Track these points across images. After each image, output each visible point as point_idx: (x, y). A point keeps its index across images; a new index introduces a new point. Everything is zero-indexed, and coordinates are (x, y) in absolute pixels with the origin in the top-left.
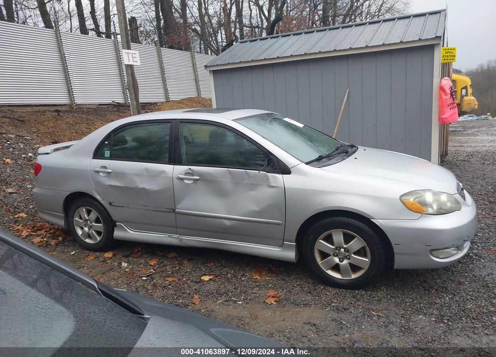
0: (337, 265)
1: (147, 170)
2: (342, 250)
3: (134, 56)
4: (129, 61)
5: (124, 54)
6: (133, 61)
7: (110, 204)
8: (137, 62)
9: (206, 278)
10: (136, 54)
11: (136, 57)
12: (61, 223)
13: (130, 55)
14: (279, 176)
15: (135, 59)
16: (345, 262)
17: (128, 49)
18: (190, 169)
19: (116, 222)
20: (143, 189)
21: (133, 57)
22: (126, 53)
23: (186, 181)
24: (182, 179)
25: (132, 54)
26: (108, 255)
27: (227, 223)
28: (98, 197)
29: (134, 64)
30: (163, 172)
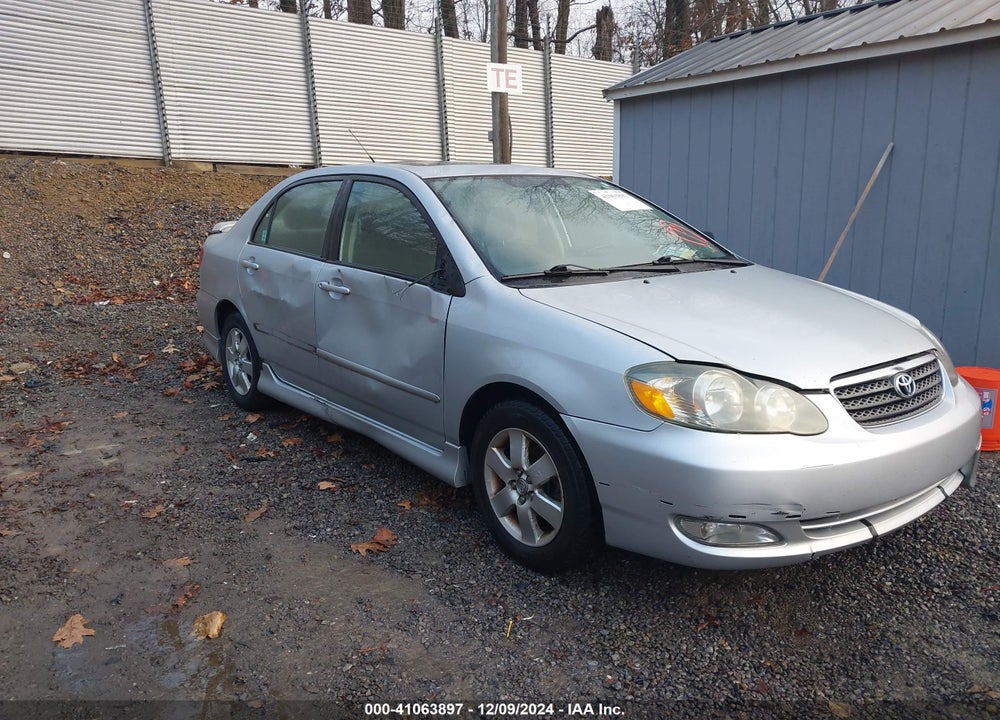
0: (514, 507)
1: (293, 269)
2: (524, 477)
3: (511, 75)
4: (498, 85)
5: (489, 71)
6: (508, 86)
7: (255, 325)
8: (515, 87)
9: (324, 485)
10: (515, 72)
11: (514, 79)
12: (216, 353)
13: (502, 75)
14: (446, 298)
15: (511, 82)
16: (527, 504)
17: (500, 62)
18: (339, 271)
19: (263, 360)
20: (284, 302)
21: (508, 79)
22: (493, 69)
23: (331, 294)
24: (326, 290)
25: (508, 71)
26: (252, 418)
27: (374, 386)
28: (243, 312)
29: (510, 91)
30: (308, 274)
